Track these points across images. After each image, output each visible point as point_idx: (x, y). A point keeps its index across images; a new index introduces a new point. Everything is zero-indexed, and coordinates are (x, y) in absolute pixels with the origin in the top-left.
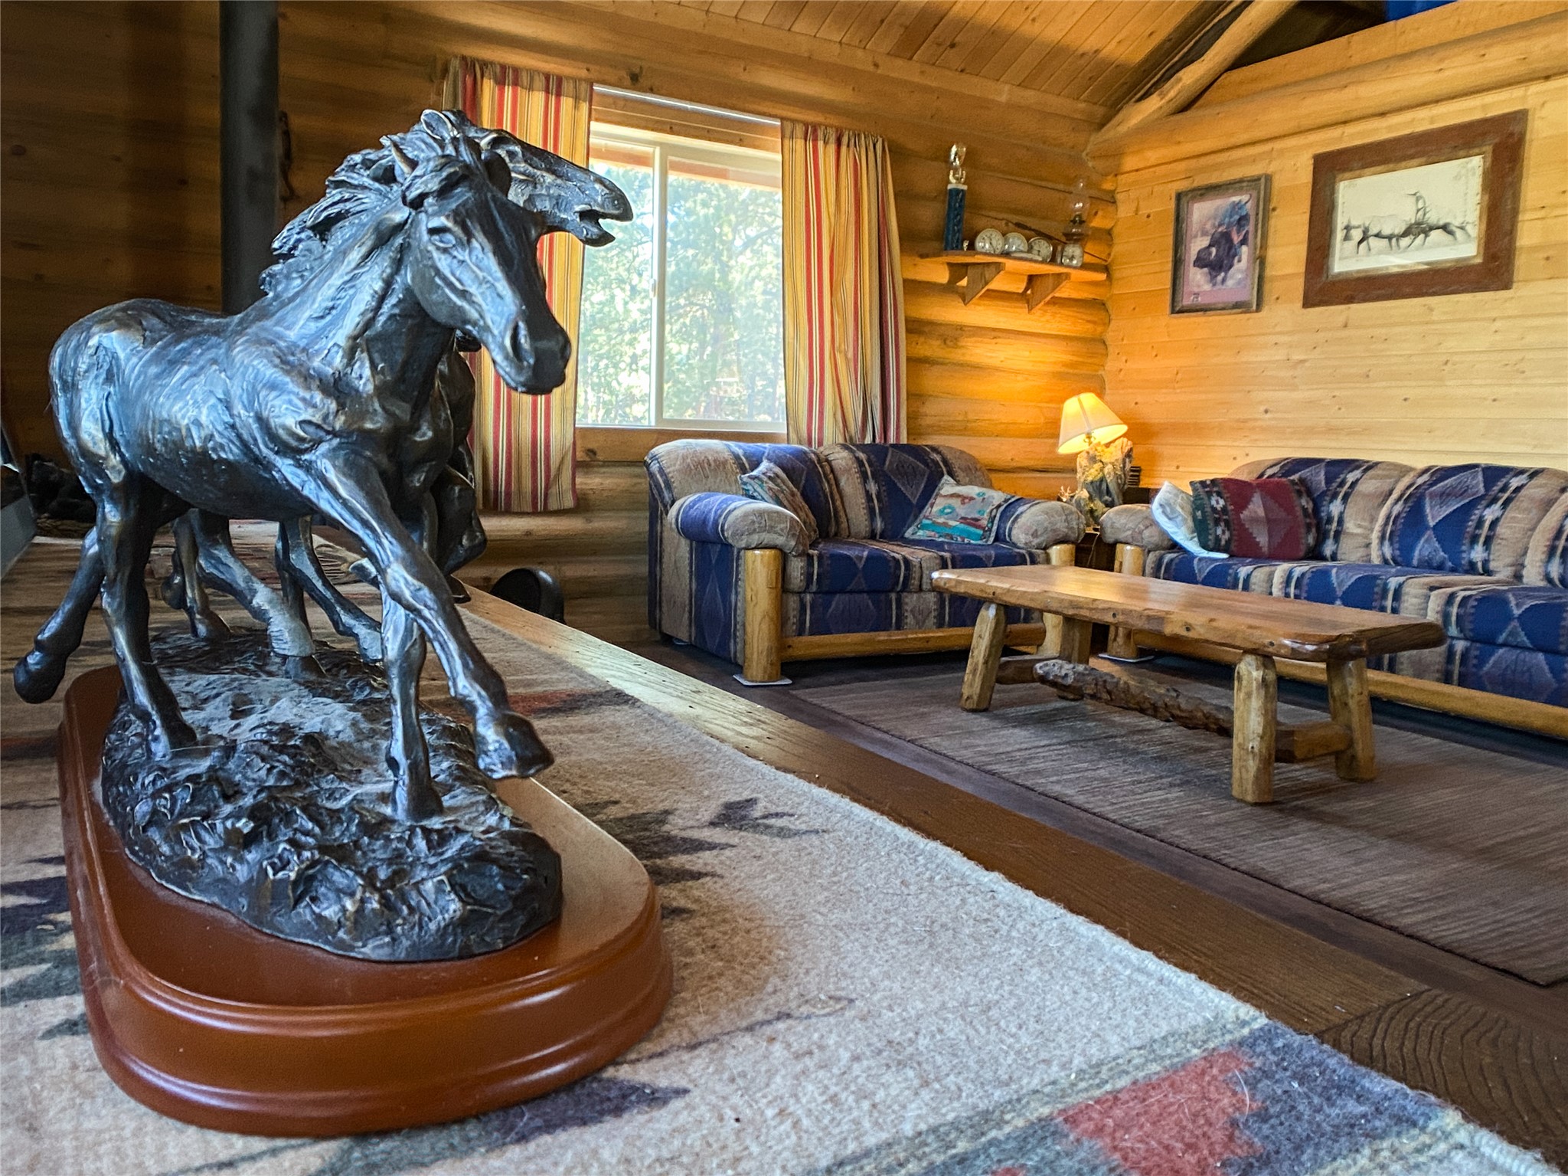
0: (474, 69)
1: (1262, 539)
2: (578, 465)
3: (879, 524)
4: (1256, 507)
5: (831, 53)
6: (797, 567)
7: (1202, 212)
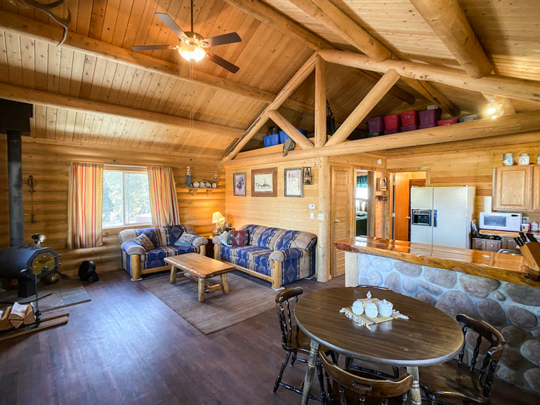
0: (76, 164)
1: (238, 242)
2: (103, 236)
3: (169, 243)
4: (238, 236)
5: (160, 152)
6: (143, 257)
7: (237, 177)
